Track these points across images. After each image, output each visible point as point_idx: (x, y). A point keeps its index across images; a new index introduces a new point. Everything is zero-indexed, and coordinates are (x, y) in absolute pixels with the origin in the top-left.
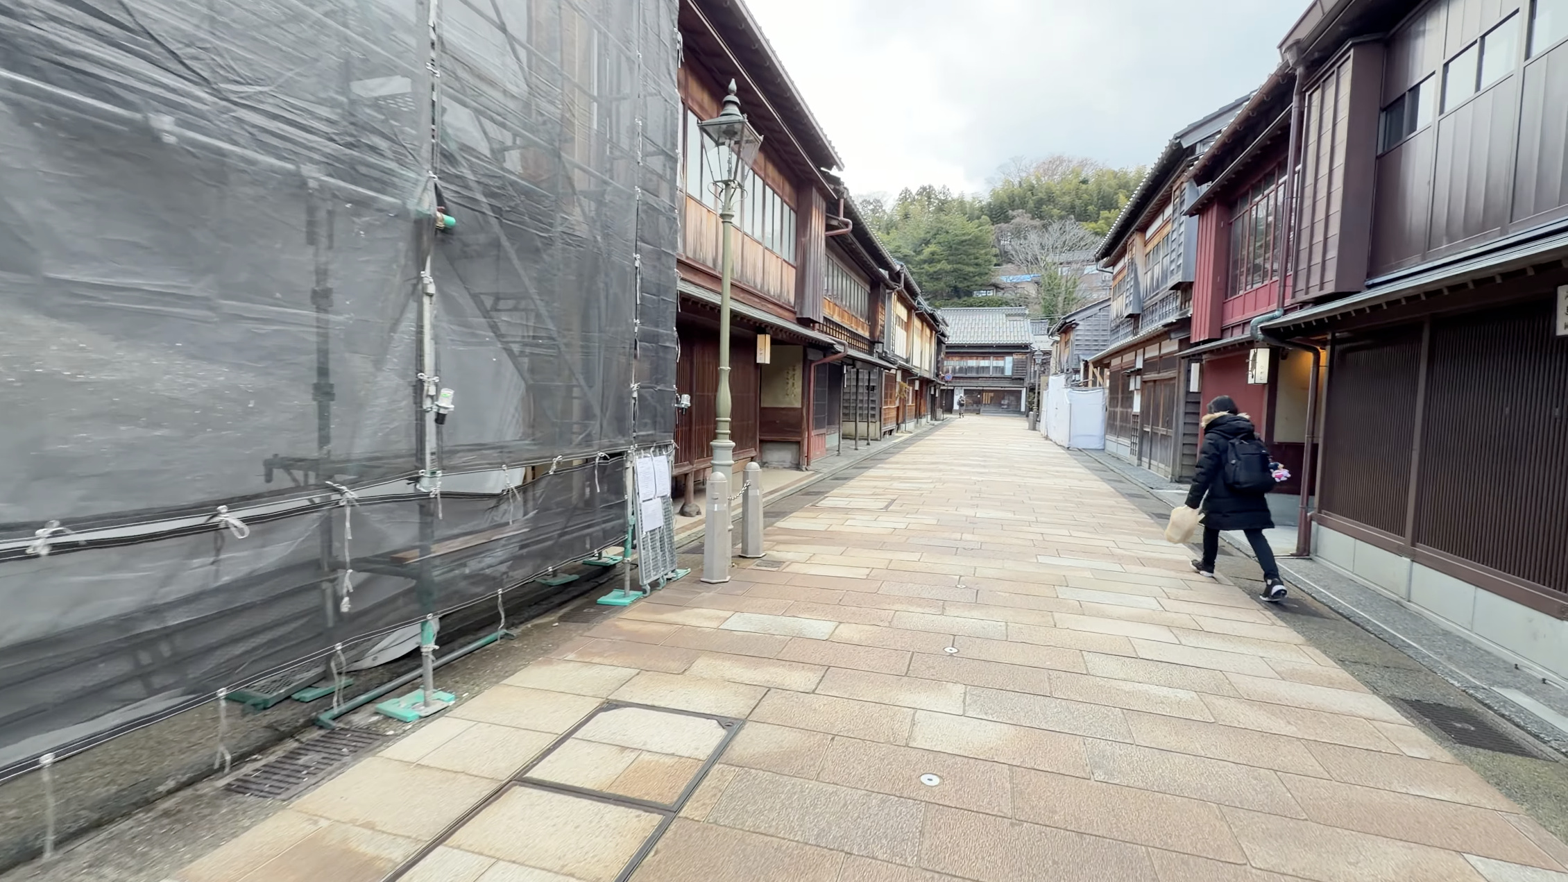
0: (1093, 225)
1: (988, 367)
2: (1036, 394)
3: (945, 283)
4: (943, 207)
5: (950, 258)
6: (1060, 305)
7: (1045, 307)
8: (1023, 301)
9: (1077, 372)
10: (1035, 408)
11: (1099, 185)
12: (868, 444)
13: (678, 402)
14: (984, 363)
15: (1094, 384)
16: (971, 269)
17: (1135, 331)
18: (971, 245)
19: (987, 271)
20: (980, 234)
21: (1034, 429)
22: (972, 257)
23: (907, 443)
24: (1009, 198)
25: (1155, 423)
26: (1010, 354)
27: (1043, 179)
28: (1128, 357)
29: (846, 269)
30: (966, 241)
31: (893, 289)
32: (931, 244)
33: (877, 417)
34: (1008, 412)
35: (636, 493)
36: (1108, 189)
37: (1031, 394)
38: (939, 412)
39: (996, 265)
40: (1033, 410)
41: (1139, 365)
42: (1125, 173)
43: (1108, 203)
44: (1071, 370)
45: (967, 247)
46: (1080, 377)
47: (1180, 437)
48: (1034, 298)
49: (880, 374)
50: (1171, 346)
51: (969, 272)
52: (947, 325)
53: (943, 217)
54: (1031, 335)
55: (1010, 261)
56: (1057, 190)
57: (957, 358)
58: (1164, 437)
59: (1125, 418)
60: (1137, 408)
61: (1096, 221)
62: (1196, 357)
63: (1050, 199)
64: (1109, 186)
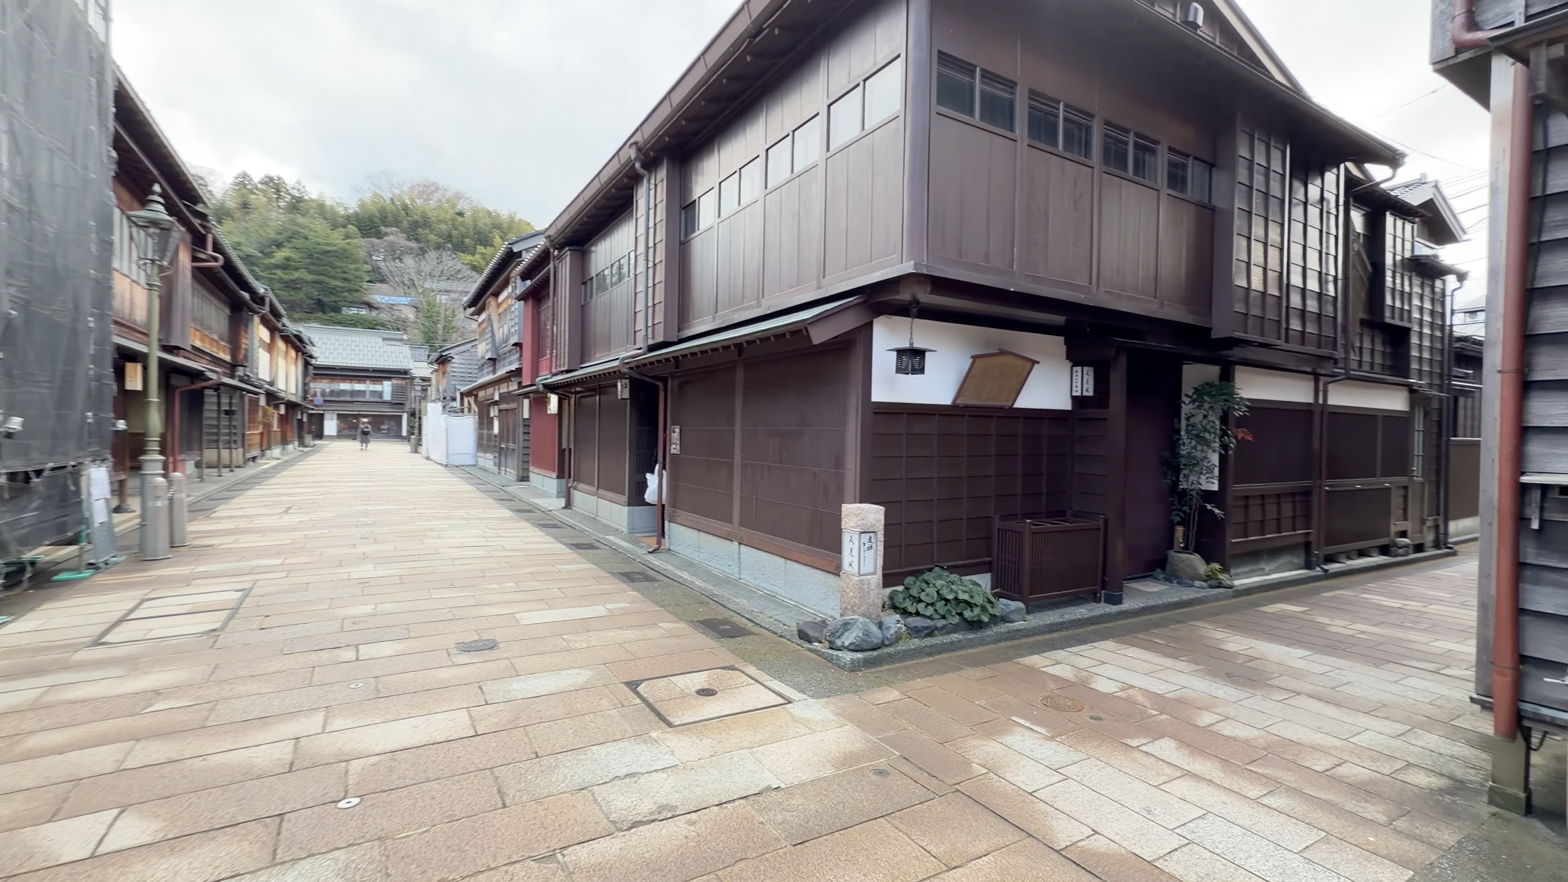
0: (469, 257)
1: (364, 392)
2: (417, 419)
3: (306, 294)
4: (297, 205)
5: (313, 268)
6: (440, 332)
7: (425, 333)
8: (399, 325)
9: (454, 399)
10: (416, 432)
11: (475, 221)
12: (232, 471)
13: (114, 425)
14: (359, 387)
15: (470, 410)
16: (339, 283)
17: (494, 372)
18: (337, 257)
19: (358, 288)
20: (347, 247)
21: (416, 451)
22: (339, 270)
23: (276, 470)
24: (380, 212)
25: (508, 442)
26: (389, 379)
27: (417, 200)
28: (490, 391)
29: (206, 294)
30: (330, 252)
31: (257, 313)
32: (284, 247)
33: (239, 443)
34: (389, 437)
35: (89, 494)
36: (483, 226)
37: (412, 418)
38: (308, 439)
39: (369, 282)
40: (415, 435)
41: (497, 398)
42: (498, 215)
43: (483, 239)
44: (448, 398)
45: (333, 259)
46: (457, 404)
47: (521, 449)
48: (412, 322)
49: (242, 397)
50: (513, 386)
51: (336, 286)
52: (314, 346)
53: (301, 220)
54: (411, 361)
55: (383, 281)
56: (433, 215)
57: (326, 381)
58: (513, 450)
59: (490, 437)
60: (496, 430)
61: (473, 254)
62: (526, 395)
63: (425, 223)
64: (485, 225)
